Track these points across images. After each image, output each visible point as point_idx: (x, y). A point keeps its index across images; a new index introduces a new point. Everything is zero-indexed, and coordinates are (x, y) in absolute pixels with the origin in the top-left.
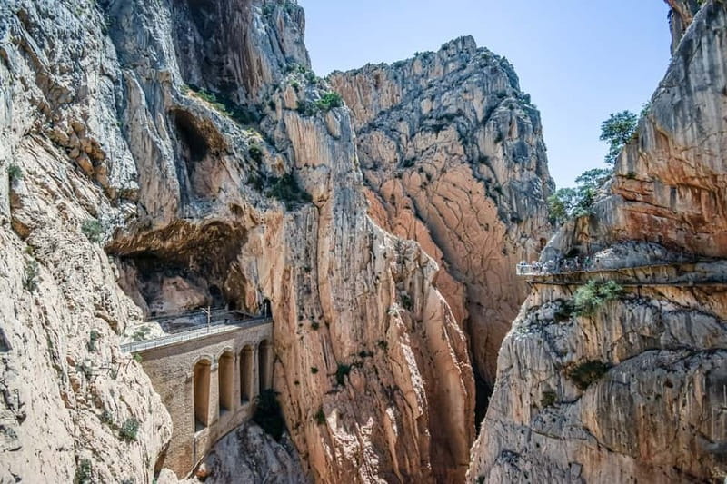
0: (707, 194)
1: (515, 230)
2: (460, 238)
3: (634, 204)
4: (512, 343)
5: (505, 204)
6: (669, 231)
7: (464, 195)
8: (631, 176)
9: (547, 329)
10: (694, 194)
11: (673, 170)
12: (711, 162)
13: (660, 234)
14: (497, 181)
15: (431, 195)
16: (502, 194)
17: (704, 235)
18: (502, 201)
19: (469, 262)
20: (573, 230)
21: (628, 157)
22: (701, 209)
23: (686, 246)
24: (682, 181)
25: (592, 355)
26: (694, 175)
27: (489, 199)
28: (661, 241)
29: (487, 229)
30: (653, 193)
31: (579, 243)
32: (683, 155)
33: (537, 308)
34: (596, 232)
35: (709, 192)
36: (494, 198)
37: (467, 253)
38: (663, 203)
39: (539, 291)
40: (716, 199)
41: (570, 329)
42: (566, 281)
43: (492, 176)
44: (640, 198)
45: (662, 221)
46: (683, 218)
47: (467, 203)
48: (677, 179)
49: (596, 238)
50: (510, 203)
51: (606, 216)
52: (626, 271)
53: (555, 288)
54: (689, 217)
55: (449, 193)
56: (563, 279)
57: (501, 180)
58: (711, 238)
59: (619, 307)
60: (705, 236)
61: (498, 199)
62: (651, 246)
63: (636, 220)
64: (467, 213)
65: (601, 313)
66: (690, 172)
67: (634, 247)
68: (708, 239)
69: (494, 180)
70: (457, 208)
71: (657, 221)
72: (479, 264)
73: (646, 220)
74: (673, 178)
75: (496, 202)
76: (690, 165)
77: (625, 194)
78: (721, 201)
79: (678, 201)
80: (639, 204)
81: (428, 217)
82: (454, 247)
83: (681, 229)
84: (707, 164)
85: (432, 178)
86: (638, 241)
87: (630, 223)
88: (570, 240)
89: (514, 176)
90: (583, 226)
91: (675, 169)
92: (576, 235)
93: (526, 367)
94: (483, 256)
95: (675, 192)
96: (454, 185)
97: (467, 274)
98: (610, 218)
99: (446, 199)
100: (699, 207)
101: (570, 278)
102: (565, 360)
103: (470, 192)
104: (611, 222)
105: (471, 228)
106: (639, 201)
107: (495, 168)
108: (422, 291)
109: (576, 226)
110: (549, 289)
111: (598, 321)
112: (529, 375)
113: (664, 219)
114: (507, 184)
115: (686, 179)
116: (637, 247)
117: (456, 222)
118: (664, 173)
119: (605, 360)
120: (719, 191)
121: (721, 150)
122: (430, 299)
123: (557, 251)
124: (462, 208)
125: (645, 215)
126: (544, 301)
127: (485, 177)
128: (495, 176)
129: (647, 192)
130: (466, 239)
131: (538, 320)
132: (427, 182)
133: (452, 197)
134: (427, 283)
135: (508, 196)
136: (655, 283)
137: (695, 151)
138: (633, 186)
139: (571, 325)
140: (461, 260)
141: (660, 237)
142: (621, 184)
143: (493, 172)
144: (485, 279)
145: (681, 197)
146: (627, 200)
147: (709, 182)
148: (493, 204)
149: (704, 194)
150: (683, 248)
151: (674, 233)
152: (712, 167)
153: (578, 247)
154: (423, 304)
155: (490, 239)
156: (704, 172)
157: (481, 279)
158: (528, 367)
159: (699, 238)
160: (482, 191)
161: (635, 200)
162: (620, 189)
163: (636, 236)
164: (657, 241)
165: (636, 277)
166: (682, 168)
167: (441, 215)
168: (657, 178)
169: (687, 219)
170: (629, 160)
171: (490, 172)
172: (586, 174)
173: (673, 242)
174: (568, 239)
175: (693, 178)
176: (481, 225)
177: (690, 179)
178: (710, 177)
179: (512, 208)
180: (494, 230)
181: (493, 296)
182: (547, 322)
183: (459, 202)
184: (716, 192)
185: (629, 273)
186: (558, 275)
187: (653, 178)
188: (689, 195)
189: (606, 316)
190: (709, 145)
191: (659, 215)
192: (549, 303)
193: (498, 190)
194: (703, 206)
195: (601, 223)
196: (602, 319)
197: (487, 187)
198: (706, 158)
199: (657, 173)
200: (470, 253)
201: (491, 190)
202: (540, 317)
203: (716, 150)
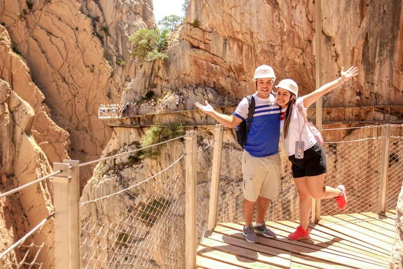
0: (247, 47)
1: (120, 73)
2: (64, 80)
3: (197, 51)
4: (91, 191)
5: (112, 46)
6: (220, 78)
7: (70, 31)
8: (196, 24)
9: (122, 173)
10: (238, 46)
11: (225, 23)
12: (250, 20)
13: (214, 80)
14: (104, 21)
15: (31, 26)
16: (109, 35)
17: (243, 82)
18: (109, 43)
19: (74, 106)
20: (150, 72)
21: (196, 6)
22: (242, 60)
23: (231, 91)
24: (231, 35)
25: (158, 194)
26: (239, 30)
27: (96, 39)
28: (215, 87)
29: (92, 71)
30: (211, 42)
31: (155, 86)
32: (232, 12)
33: (115, 152)
34: (168, 75)
35: (248, 46)
36: (101, 38)
37: (71, 97)
38: (218, 51)
39: (118, 135)
40: (252, 52)
41: (141, 171)
42: (142, 123)
43: (100, 14)
44: (202, 46)
45: (216, 68)
46: (230, 67)
47: (72, 42)
48: (228, 31)
49: (168, 81)
50: (117, 45)
51: (176, 60)
52: (187, 113)
53: (132, 130)
54: (234, 66)
55: (53, 26)
56: (139, 122)
57: (109, 20)
58: (247, 86)
59: (179, 146)
60: (243, 84)
61: (105, 39)
62: (206, 90)
63: (198, 66)
64: (72, 52)
65: (165, 154)
66: (237, 28)
67: (194, 90)
68: (245, 87)
69: (101, 19)
70: (61, 45)
71: (212, 68)
72: (83, 109)
73: (205, 67)
74: (225, 30)
75: (103, 43)
76: (237, 21)
77: (192, 41)
78: (254, 55)
79: (228, 52)
80: (201, 51)
81: (28, 52)
82: (58, 89)
83: (229, 77)
84: (247, 21)
85: (34, 7)
86: (197, 86)
87: (194, 68)
88: (147, 83)
89: (121, 17)
90: (159, 69)
91: (227, 23)
92: (152, 78)
93: (103, 214)
94: (87, 100)
95: (226, 43)
96: (60, 19)
97: (71, 119)
98: (179, 62)
99: (50, 33)
100: (240, 58)
101: (144, 121)
102: (137, 201)
103: (77, 29)
104: (180, 67)
105: (75, 68)
106: (201, 49)
107: (103, 6)
108: (13, 140)
109: (153, 69)
110: (126, 132)
111: (162, 162)
112: (106, 221)
113: (218, 67)
114: (114, 25)
115: (233, 32)
116: (196, 90)
117: (60, 61)
118: (220, 25)
119: (167, 197)
120: (254, 45)
121: (257, 12)
122: (23, 150)
123: (136, 93)
124: (68, 46)
125: (204, 62)
126: (122, 145)
127: (93, 14)
128: (103, 15)
129: (208, 41)
130: (70, 81)
131: (115, 164)
132: (28, 11)
133: (56, 31)
134: (19, 130)
135: (115, 37)
136: (207, 124)
137: (241, 9)
138: (197, 33)
139: (142, 167)
140: (64, 104)
141: (214, 83)
142: (189, 32)
143: (101, 10)
144: (90, 125)
145: (230, 48)
146: (193, 47)
147: (248, 37)
148: (99, 44)
149: (245, 47)
150: (229, 93)
151: (224, 79)
152: (251, 25)
153: (154, 90)
154: (14, 155)
155: (95, 83)
156: (246, 29)
157: (85, 124)
158: (105, 213)
159: (239, 85)
160: (89, 29)
161: (198, 48)
162: (188, 35)
163: (198, 82)
164: (212, 86)
165: (194, 119)
166: (231, 22)
167: (43, 52)
168: (215, 30)
169: (233, 68)
170: (196, 10)
171: (98, 9)
172: (166, 18)
173: (223, 87)
174: (145, 81)
175: (238, 33)
176: (87, 66)
177: (236, 33)
178: (249, 33)
179: (118, 51)
180: (100, 73)
181: (97, 141)
182: (123, 166)
183: (64, 39)
184: (252, 46)
185: (190, 115)
186: (134, 118)
187: (212, 28)
188: (235, 47)
189: (169, 156)
190: (250, 5)
191: (215, 63)
192: (126, 147)
193: (106, 30)
194: (244, 59)
195: (172, 67)
196: (166, 159)
197: (94, 26)
198: (247, 16)
199: (215, 25)
200: (75, 96)
201: (98, 29)
202: (117, 162)
203: (254, 11)
